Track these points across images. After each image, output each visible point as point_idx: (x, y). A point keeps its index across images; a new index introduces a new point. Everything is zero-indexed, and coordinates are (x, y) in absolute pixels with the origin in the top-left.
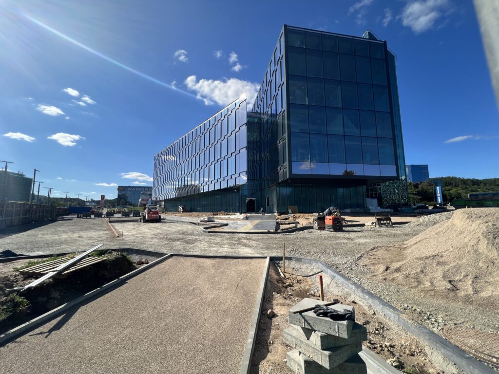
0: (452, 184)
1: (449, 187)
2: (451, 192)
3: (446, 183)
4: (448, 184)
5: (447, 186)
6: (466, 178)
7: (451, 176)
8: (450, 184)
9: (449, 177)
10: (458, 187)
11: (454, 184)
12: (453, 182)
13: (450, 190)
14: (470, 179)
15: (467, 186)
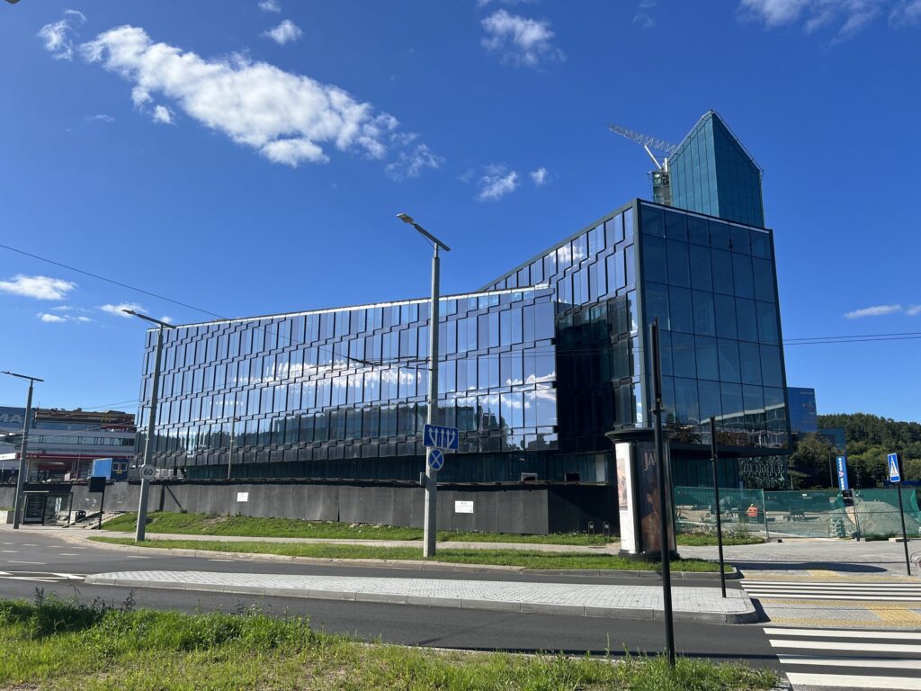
0: (867, 435)
1: (861, 444)
2: (863, 457)
3: (853, 431)
4: (857, 435)
5: (857, 440)
6: (897, 420)
7: (865, 413)
8: (863, 435)
9: (860, 416)
10: (880, 443)
11: (871, 435)
12: (868, 429)
13: (862, 451)
14: (905, 424)
15: (900, 443)
